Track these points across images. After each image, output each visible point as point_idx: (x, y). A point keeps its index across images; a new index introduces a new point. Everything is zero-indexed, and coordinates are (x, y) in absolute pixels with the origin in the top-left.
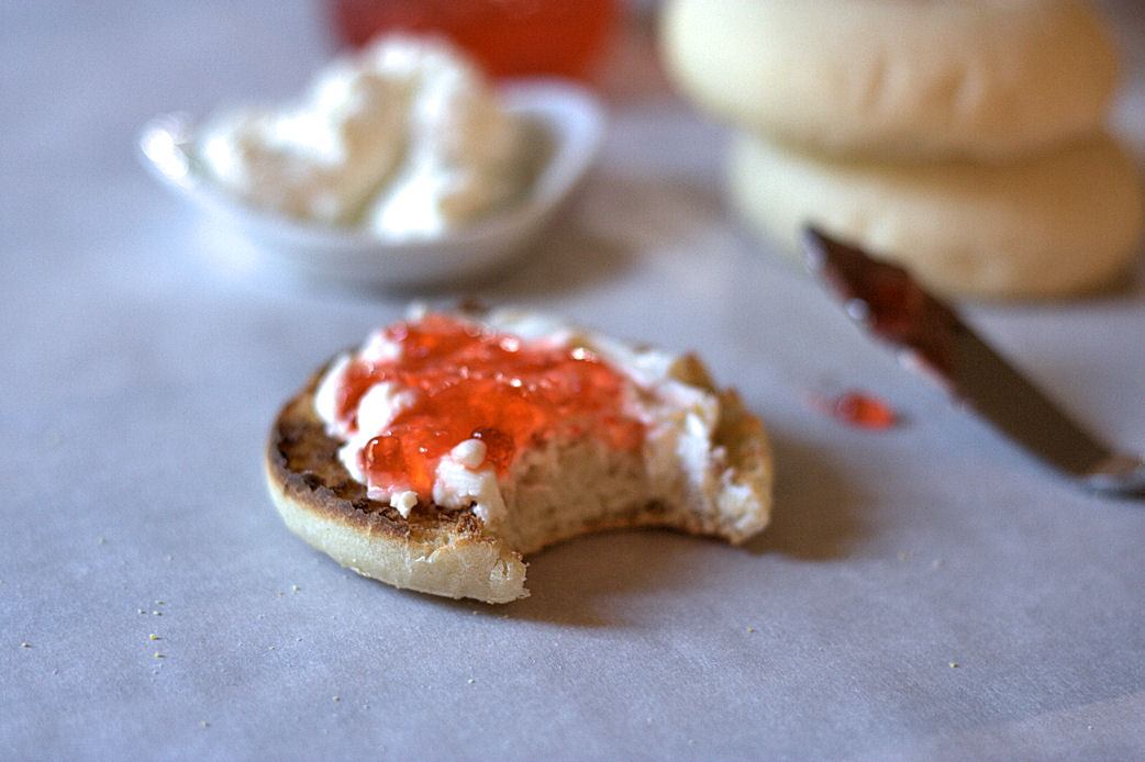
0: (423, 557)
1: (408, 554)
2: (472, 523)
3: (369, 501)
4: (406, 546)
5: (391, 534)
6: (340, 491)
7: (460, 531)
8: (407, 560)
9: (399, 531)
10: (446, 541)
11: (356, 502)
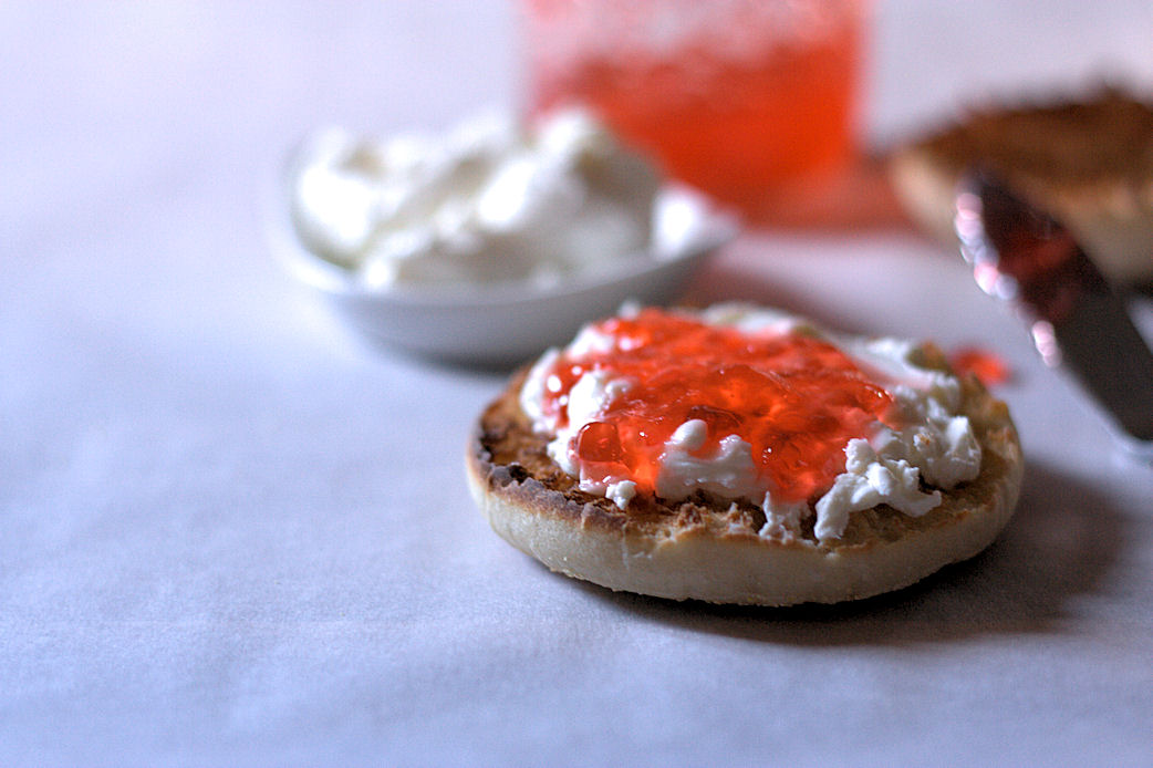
0: (642, 553)
1: (625, 549)
2: (694, 514)
3: (583, 493)
4: (624, 539)
5: (607, 526)
6: (551, 484)
7: (683, 524)
8: (625, 555)
9: (615, 523)
10: (668, 534)
11: (568, 493)
